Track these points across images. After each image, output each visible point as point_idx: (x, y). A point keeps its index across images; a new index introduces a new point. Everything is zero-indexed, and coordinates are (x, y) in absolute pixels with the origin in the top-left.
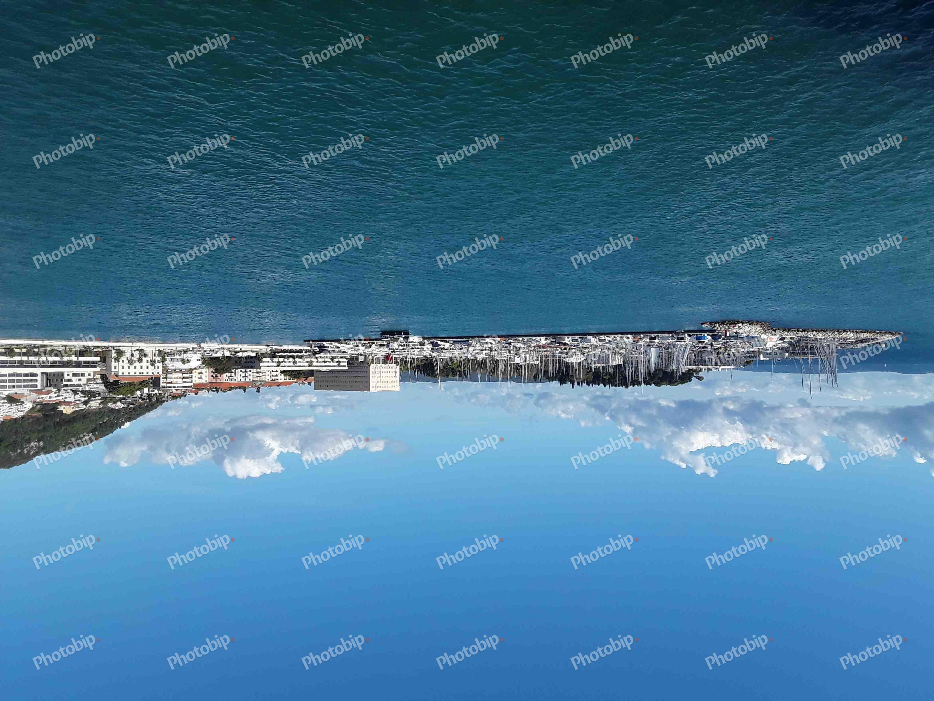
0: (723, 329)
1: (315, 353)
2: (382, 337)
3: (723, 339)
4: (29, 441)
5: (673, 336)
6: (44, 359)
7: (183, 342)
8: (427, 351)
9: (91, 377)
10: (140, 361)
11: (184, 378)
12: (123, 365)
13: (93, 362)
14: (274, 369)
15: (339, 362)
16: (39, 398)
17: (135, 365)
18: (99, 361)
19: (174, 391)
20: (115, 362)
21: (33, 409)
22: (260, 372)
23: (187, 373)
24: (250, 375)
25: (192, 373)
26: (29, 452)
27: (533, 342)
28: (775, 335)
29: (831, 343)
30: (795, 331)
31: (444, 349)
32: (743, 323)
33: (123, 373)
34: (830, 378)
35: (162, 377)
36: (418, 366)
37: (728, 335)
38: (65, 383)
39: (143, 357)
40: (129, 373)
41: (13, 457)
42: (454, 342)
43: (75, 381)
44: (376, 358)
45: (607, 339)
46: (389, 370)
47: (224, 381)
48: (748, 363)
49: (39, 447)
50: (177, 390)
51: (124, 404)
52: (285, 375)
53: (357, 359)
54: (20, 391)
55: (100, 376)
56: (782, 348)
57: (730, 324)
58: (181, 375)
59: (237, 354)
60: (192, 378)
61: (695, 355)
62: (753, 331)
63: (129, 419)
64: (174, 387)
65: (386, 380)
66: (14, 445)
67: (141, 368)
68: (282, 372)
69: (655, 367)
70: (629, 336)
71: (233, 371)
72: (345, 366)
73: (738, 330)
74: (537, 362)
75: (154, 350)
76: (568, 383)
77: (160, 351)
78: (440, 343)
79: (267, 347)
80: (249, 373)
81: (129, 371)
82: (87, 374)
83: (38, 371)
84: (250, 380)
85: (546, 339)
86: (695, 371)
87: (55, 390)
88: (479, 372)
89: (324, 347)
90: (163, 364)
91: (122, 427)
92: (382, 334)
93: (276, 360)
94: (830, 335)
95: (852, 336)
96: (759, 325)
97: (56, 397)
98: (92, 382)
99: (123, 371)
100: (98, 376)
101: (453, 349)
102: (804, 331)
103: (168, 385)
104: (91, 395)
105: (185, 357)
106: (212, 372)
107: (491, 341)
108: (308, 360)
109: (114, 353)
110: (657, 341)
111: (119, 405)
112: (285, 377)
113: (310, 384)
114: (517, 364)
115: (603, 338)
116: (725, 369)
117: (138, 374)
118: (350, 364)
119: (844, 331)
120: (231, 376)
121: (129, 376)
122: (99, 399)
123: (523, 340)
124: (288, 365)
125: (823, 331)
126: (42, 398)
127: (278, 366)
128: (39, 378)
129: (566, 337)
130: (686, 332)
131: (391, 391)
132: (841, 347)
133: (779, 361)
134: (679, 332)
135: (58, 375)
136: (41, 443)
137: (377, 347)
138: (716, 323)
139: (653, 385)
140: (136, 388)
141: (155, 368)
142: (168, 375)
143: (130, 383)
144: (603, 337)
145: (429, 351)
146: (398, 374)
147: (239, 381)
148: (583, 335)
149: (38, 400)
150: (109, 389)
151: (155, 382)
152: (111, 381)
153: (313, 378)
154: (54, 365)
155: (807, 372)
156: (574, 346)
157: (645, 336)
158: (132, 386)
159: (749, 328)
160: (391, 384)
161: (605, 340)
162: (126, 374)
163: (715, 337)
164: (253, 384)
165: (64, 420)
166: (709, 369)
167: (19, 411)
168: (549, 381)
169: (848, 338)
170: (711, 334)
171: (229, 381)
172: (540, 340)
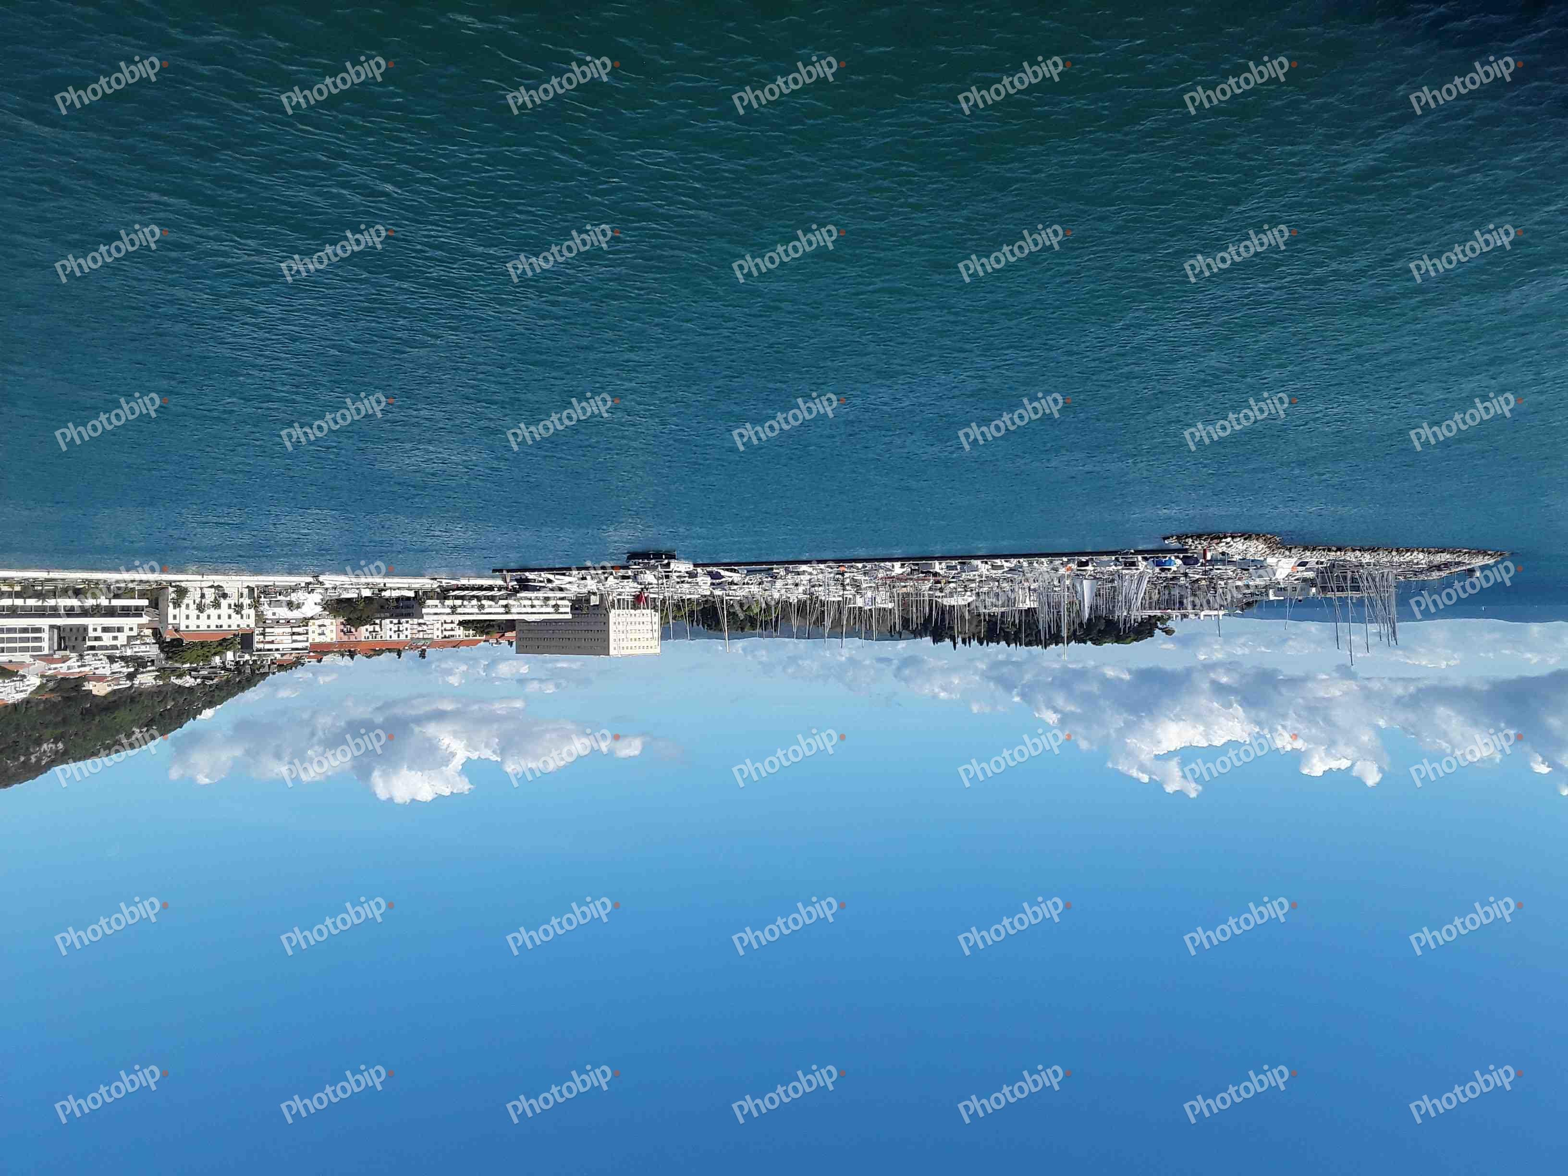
0: (1200, 547)
1: (515, 591)
2: (631, 563)
3: (1202, 565)
4: (39, 742)
5: (1117, 559)
6: (51, 602)
7: (290, 573)
8: (703, 586)
9: (134, 633)
10: (216, 605)
11: (294, 634)
12: (187, 612)
13: (137, 608)
14: (449, 618)
15: (556, 606)
16: (50, 669)
17: (208, 612)
18: (147, 607)
19: (278, 656)
20: (175, 608)
21: (41, 687)
22: (424, 624)
23: (299, 626)
24: (407, 629)
25: (307, 626)
26: (39, 760)
27: (881, 571)
28: (1290, 557)
29: (1386, 571)
30: (1324, 550)
31: (732, 583)
32: (1233, 537)
33: (187, 627)
34: (1385, 629)
35: (257, 632)
36: (692, 613)
37: (1209, 557)
38: (89, 643)
39: (222, 600)
40: (198, 627)
41: (13, 769)
42: (749, 572)
43: (107, 639)
44: (619, 600)
45: (1006, 564)
46: (642, 619)
47: (363, 639)
48: (1249, 604)
49: (57, 752)
50: (282, 655)
51: (195, 678)
52: (466, 629)
53: (588, 601)
54: (17, 657)
55: (151, 631)
56: (1305, 580)
57: (1212, 540)
58: (289, 630)
59: (383, 594)
60: (307, 633)
61: (1159, 593)
62: (1252, 550)
63: (210, 704)
64: (277, 650)
65: (637, 636)
66: (13, 749)
67: (219, 617)
68: (461, 623)
69: (1090, 615)
70: (1043, 560)
71: (378, 621)
72: (567, 613)
73: (1225, 549)
74: (890, 606)
75: (240, 587)
76: (946, 639)
77: (251, 590)
78: (723, 573)
79: (432, 581)
80: (406, 625)
81: (198, 622)
82: (126, 629)
83: (44, 623)
84: (407, 636)
85: (903, 566)
86: (1159, 619)
87: (73, 655)
88: (795, 622)
89: (528, 580)
90: (257, 611)
91: (198, 717)
92: (629, 558)
93: (448, 602)
94: (1383, 557)
95: (1421, 558)
96: (1261, 540)
97: (79, 667)
98: (138, 642)
99: (187, 622)
100: (148, 632)
101: (748, 584)
102: (1339, 549)
103: (267, 646)
104: (140, 663)
105: (293, 599)
106: (342, 623)
107: (810, 570)
108: (504, 602)
109: (171, 593)
110: (1090, 568)
111: (188, 681)
112: (467, 632)
113: (511, 644)
114: (860, 608)
115: (999, 564)
116: (1210, 616)
117: (213, 627)
118: (577, 609)
119: (1407, 551)
120: (374, 631)
121: (197, 632)
122: (153, 671)
123: (864, 567)
124: (471, 611)
125: (1373, 550)
126: (55, 669)
127: (453, 613)
128: (45, 635)
129: (937, 563)
130: (1138, 552)
131: (645, 655)
132: (1405, 578)
133: (1300, 601)
134: (1127, 553)
135: (78, 630)
136: (60, 746)
137: (616, 581)
138: (1187, 537)
139: (1089, 643)
140: (213, 651)
141: (242, 617)
142: (267, 630)
143: (202, 643)
144: (998, 562)
145: (707, 587)
146: (656, 627)
147: (388, 638)
148: (965, 558)
149: (49, 673)
150: (167, 653)
151: (245, 641)
152: (168, 640)
153: (514, 634)
154: (70, 612)
155: (1346, 620)
156: (953, 578)
157: (1069, 560)
158: (205, 649)
159: (1245, 546)
160: (645, 644)
161: (1002, 567)
162: (193, 627)
163: (1188, 561)
164: (412, 644)
165: (97, 705)
166: (1185, 616)
167: (17, 692)
168: (915, 637)
169: (1415, 561)
170: (1181, 556)
171: (370, 639)
172: (893, 566)
